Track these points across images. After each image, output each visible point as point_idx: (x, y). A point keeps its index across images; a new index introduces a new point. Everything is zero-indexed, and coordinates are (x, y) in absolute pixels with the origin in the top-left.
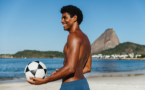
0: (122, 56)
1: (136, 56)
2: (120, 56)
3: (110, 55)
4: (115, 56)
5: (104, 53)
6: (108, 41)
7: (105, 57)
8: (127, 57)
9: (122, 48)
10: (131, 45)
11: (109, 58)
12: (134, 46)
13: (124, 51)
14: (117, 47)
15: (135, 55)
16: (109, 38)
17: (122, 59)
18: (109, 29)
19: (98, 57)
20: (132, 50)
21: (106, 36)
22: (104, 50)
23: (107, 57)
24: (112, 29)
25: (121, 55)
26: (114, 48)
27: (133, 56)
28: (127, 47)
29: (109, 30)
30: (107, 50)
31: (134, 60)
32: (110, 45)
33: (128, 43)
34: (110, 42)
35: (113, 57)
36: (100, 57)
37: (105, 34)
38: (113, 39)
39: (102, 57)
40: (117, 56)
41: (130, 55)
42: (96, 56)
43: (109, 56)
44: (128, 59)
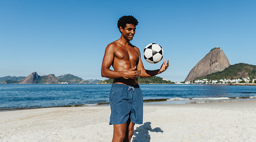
0: (234, 81)
1: (253, 81)
2: (231, 81)
3: (218, 79)
4: (224, 81)
5: (210, 77)
6: (214, 62)
7: (211, 82)
8: (241, 82)
9: (234, 70)
10: (245, 67)
11: (217, 83)
12: (249, 68)
13: (236, 74)
14: (226, 69)
15: (251, 79)
16: (216, 59)
17: (234, 84)
18: (215, 48)
19: (203, 82)
20: (246, 73)
21: (212, 57)
22: (209, 73)
23: (214, 82)
24: (219, 48)
25: (232, 79)
26: (223, 71)
27: (248, 81)
28: (240, 70)
29: (216, 50)
30: (213, 74)
31: (250, 85)
32: (218, 67)
33: (241, 65)
34: (216, 64)
35: (222, 82)
36: (205, 83)
37: (211, 55)
38: (221, 60)
39: (207, 82)
40: (227, 81)
41: (245, 80)
42: (201, 81)
43: (217, 81)
44: (242, 84)
